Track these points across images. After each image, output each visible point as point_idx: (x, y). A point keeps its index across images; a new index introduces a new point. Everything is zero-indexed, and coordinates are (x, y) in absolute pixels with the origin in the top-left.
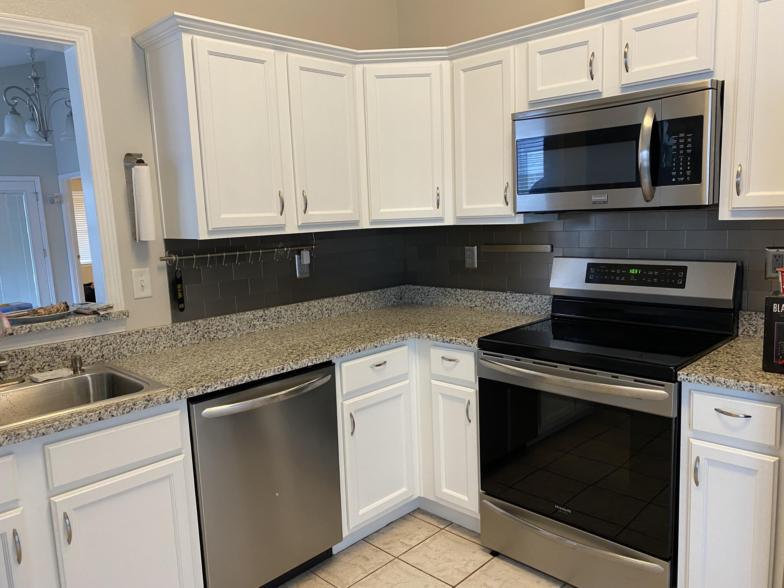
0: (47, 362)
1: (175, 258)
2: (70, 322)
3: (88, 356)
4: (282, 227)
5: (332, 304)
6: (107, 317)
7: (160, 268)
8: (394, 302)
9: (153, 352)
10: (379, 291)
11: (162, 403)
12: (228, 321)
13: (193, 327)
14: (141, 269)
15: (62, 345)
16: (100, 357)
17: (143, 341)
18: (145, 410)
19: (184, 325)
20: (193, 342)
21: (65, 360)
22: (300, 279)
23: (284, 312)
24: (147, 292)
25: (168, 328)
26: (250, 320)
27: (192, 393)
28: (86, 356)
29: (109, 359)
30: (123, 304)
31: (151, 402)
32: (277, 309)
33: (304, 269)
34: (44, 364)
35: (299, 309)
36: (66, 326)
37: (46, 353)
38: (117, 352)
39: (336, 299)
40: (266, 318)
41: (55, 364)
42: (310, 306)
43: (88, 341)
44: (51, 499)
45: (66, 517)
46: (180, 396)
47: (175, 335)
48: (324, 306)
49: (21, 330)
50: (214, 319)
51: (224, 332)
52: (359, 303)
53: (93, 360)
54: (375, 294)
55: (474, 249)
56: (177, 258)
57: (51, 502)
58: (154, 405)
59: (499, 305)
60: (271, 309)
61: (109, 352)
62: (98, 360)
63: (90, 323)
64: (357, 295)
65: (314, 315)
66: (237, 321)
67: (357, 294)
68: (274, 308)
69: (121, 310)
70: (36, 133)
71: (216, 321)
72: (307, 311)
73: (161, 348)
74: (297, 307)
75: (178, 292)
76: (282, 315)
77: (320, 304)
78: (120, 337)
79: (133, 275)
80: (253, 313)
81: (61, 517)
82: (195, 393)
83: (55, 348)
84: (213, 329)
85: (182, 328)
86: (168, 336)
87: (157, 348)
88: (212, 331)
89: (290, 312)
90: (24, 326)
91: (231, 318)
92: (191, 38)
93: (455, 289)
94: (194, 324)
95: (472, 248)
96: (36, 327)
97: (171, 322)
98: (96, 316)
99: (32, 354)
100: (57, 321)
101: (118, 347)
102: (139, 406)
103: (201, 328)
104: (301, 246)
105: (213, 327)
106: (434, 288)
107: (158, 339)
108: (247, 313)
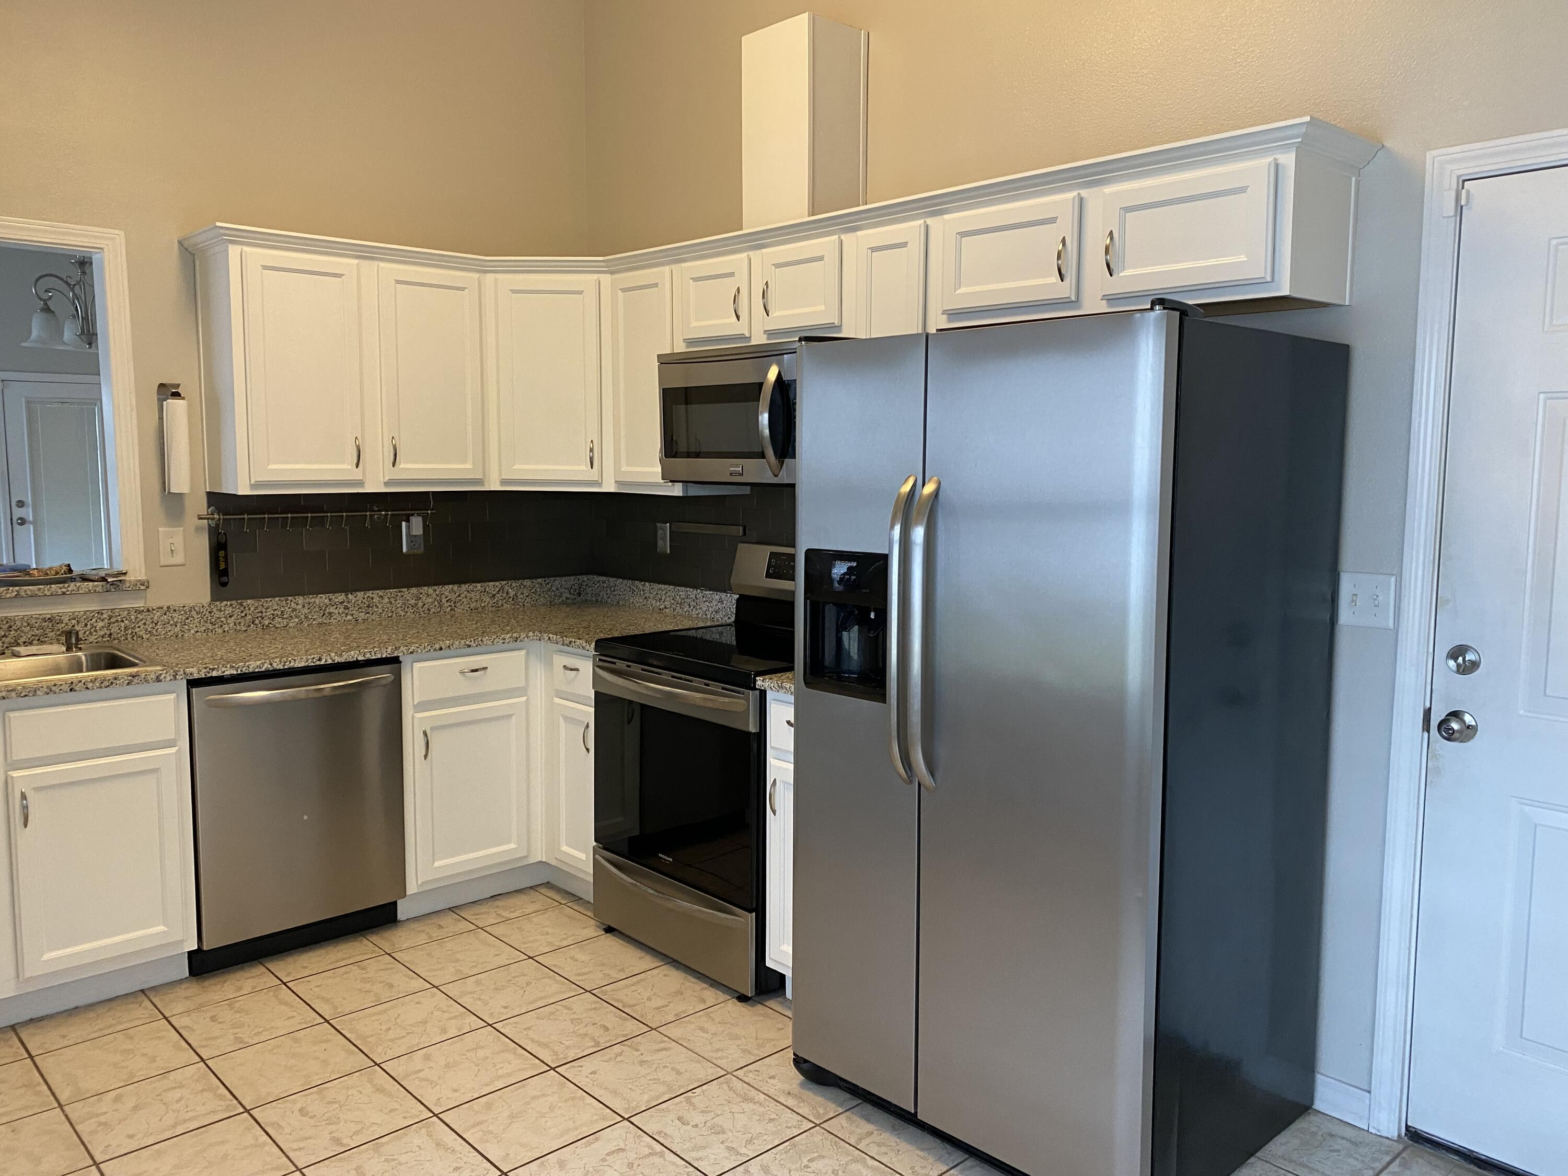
0: (37, 636)
1: (217, 517)
2: (69, 589)
3: (91, 633)
4: (361, 483)
5: (457, 594)
6: (118, 586)
7: (198, 529)
8: (567, 598)
9: (180, 636)
10: (539, 580)
11: (150, 681)
12: (290, 605)
13: (239, 608)
14: (172, 529)
15: (57, 616)
16: (107, 636)
17: (167, 621)
18: (129, 687)
19: (227, 605)
20: (238, 627)
21: (59, 635)
22: (406, 555)
23: (378, 599)
24: (179, 559)
25: (203, 607)
26: (325, 606)
27: (191, 674)
28: (87, 633)
29: (118, 639)
30: (143, 570)
31: (137, 678)
32: (368, 595)
33: (414, 541)
34: (33, 637)
35: (402, 596)
36: (64, 593)
37: (37, 625)
38: (130, 631)
39: (464, 587)
40: (349, 606)
41: (46, 639)
42: (422, 594)
43: (92, 614)
44: (9, 773)
45: (24, 796)
46: (175, 676)
47: (213, 616)
48: (443, 596)
49: (6, 593)
50: (271, 601)
51: (283, 618)
52: (504, 595)
53: (96, 639)
54: (534, 584)
55: (666, 527)
56: (221, 517)
57: (9, 778)
58: (141, 682)
59: (690, 607)
60: (358, 593)
61: (119, 631)
62: (104, 640)
63: (95, 591)
64: (501, 584)
65: (426, 606)
66: (303, 606)
67: (502, 582)
68: (363, 593)
69: (140, 578)
70: (76, 337)
71: (273, 604)
72: (416, 600)
73: (192, 632)
74: (399, 594)
75: (219, 560)
76: (374, 604)
77: (437, 593)
78: (136, 612)
79: (161, 537)
80: (329, 596)
81: (18, 796)
82: (195, 675)
83: (49, 619)
84: (268, 614)
85: (223, 609)
86: (203, 618)
87: (186, 631)
88: (266, 616)
89: (387, 600)
90: (11, 588)
91: (295, 601)
92: (240, 250)
93: (643, 583)
94: (241, 605)
95: (663, 525)
96: (25, 591)
97: (208, 598)
98: (104, 583)
99: (18, 623)
100: (53, 586)
101: (133, 626)
102: (122, 681)
103: (250, 612)
104: (412, 510)
105: (268, 610)
106: (621, 580)
107: (189, 620)
108: (319, 596)
